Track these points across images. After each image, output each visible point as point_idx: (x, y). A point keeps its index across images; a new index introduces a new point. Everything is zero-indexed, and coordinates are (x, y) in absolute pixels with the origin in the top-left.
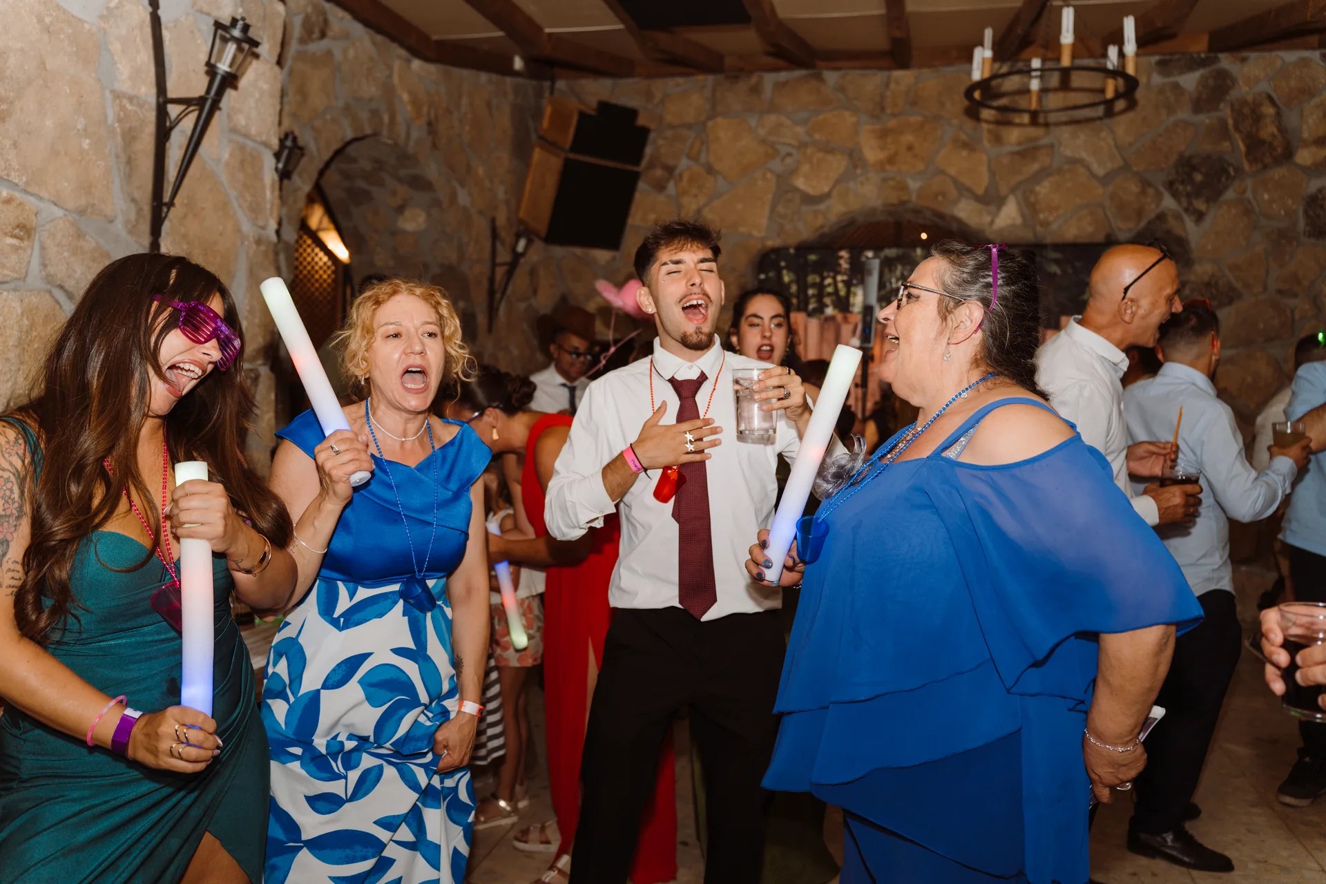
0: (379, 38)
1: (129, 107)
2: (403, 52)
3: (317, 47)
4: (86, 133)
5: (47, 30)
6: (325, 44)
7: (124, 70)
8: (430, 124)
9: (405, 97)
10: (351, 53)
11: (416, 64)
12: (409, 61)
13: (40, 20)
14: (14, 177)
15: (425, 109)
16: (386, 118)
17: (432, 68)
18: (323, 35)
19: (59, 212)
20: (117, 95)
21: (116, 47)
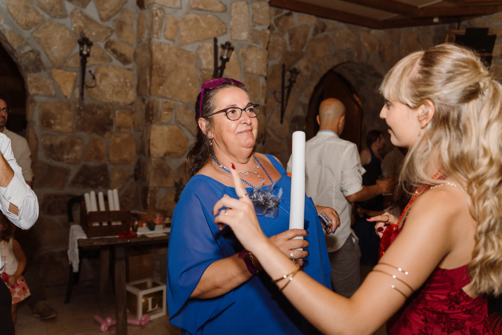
0: (352, 26)
1: (205, 72)
2: (366, 29)
3: (320, 35)
4: (190, 82)
5: (178, 56)
6: (325, 33)
7: (204, 62)
8: (380, 53)
9: (366, 45)
10: (337, 34)
11: (373, 32)
12: (369, 32)
13: (176, 54)
14: (168, 96)
15: (377, 48)
16: (356, 55)
17: (382, 32)
18: (323, 31)
19: (181, 104)
20: (201, 70)
21: (201, 56)
